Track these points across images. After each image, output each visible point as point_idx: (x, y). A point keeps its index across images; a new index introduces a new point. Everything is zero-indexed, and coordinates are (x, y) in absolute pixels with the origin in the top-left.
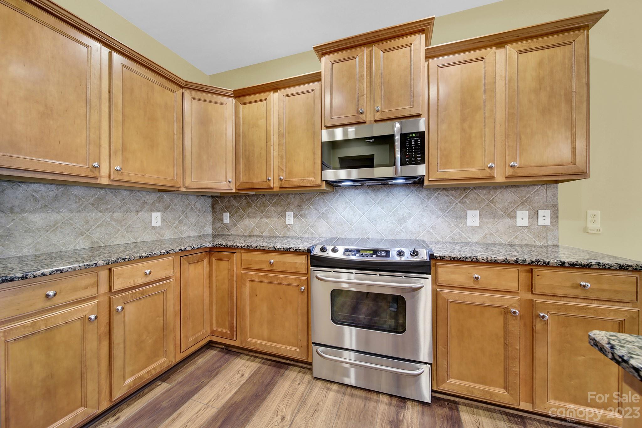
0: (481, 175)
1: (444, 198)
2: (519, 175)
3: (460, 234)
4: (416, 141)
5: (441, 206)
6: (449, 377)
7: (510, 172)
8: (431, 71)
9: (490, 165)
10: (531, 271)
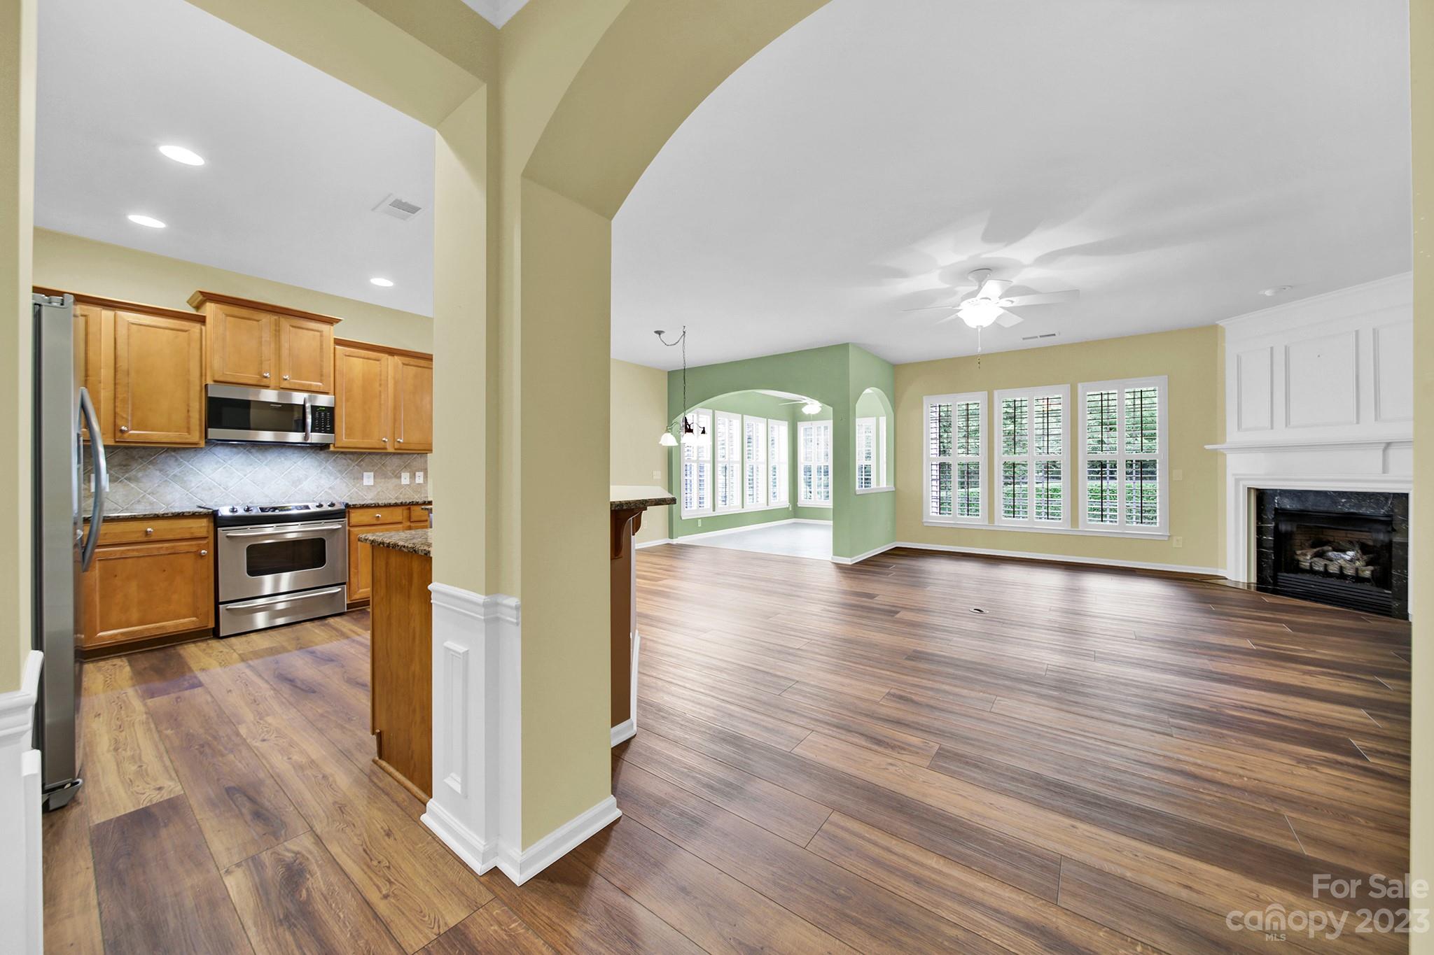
0: (377, 447)
1: (343, 461)
2: (403, 448)
3: (357, 493)
4: (325, 414)
5: (340, 468)
6: (359, 588)
7: (397, 446)
8: (337, 357)
9: (384, 439)
10: (409, 509)
